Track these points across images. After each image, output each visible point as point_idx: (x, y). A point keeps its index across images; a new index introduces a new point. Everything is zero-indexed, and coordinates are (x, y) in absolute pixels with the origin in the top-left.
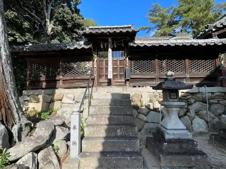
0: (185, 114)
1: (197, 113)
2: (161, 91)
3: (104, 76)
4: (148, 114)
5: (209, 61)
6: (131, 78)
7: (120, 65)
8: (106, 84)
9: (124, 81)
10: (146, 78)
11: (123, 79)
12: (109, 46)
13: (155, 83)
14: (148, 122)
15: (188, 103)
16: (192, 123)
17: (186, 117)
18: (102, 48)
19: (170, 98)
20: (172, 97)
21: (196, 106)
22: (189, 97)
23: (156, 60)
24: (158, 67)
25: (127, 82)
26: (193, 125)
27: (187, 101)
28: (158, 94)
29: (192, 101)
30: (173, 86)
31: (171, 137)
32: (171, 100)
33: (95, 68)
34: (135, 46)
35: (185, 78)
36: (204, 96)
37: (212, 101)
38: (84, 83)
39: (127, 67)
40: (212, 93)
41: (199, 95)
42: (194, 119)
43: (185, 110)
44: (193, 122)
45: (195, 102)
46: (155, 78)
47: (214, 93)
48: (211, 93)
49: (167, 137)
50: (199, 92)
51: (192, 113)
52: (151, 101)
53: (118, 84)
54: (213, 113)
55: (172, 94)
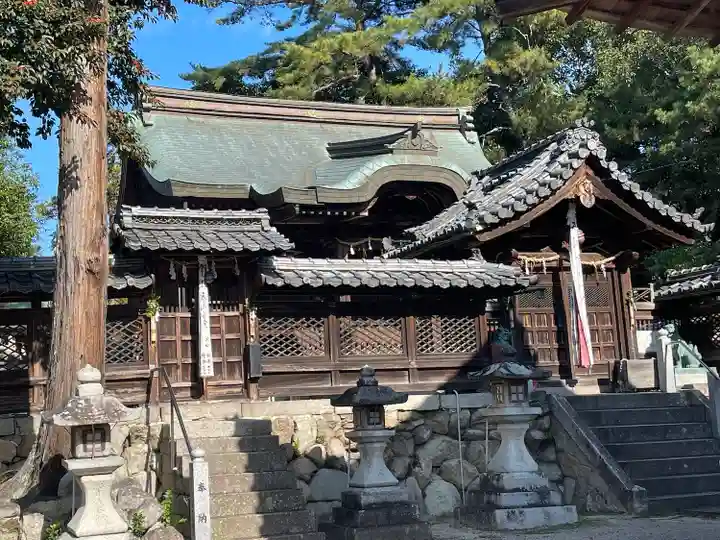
0: (409, 473)
1: (437, 468)
2: (349, 409)
3: (177, 368)
4: (312, 477)
5: (465, 321)
6: (264, 374)
7: (229, 331)
8: (189, 394)
9: (242, 382)
10: (304, 372)
11: (237, 375)
12: (201, 278)
13: (329, 385)
14: (316, 502)
15: (415, 442)
16: (424, 496)
17: (411, 479)
18: (173, 277)
19: (369, 424)
20: (372, 420)
21: (435, 447)
22: (416, 424)
23: (331, 317)
24: (335, 338)
25: (253, 387)
26: (426, 499)
27: (414, 436)
28: (338, 418)
29: (426, 434)
30: (373, 398)
31: (372, 500)
32: (371, 427)
33: (153, 342)
34: (280, 283)
35: (407, 369)
36: (453, 418)
37: (471, 431)
38: (116, 393)
39: (252, 340)
40: (473, 410)
41: (441, 418)
42: (429, 483)
43: (408, 460)
44: (427, 492)
45: (431, 438)
46: (330, 372)
47: (476, 409)
48: (469, 409)
49: (364, 500)
50: (441, 409)
51: (424, 469)
52: (320, 439)
53: (225, 391)
54: (476, 465)
55: (372, 414)
